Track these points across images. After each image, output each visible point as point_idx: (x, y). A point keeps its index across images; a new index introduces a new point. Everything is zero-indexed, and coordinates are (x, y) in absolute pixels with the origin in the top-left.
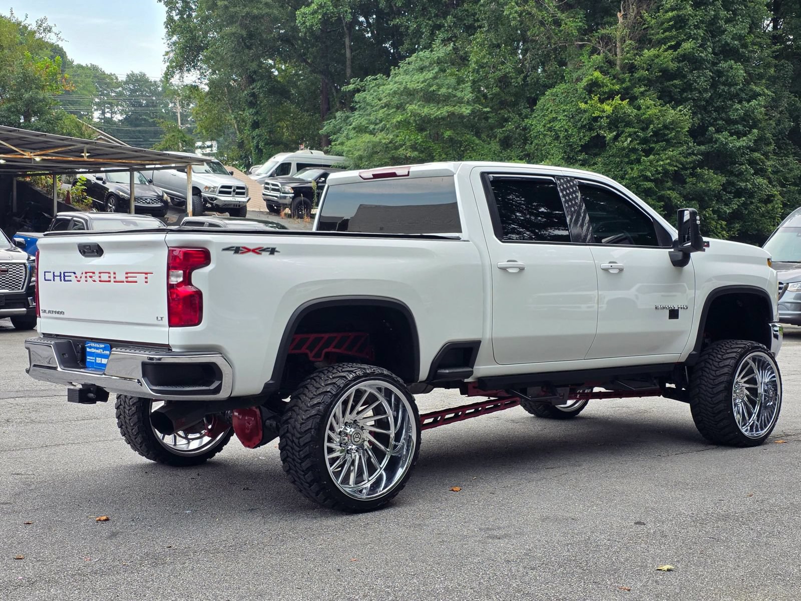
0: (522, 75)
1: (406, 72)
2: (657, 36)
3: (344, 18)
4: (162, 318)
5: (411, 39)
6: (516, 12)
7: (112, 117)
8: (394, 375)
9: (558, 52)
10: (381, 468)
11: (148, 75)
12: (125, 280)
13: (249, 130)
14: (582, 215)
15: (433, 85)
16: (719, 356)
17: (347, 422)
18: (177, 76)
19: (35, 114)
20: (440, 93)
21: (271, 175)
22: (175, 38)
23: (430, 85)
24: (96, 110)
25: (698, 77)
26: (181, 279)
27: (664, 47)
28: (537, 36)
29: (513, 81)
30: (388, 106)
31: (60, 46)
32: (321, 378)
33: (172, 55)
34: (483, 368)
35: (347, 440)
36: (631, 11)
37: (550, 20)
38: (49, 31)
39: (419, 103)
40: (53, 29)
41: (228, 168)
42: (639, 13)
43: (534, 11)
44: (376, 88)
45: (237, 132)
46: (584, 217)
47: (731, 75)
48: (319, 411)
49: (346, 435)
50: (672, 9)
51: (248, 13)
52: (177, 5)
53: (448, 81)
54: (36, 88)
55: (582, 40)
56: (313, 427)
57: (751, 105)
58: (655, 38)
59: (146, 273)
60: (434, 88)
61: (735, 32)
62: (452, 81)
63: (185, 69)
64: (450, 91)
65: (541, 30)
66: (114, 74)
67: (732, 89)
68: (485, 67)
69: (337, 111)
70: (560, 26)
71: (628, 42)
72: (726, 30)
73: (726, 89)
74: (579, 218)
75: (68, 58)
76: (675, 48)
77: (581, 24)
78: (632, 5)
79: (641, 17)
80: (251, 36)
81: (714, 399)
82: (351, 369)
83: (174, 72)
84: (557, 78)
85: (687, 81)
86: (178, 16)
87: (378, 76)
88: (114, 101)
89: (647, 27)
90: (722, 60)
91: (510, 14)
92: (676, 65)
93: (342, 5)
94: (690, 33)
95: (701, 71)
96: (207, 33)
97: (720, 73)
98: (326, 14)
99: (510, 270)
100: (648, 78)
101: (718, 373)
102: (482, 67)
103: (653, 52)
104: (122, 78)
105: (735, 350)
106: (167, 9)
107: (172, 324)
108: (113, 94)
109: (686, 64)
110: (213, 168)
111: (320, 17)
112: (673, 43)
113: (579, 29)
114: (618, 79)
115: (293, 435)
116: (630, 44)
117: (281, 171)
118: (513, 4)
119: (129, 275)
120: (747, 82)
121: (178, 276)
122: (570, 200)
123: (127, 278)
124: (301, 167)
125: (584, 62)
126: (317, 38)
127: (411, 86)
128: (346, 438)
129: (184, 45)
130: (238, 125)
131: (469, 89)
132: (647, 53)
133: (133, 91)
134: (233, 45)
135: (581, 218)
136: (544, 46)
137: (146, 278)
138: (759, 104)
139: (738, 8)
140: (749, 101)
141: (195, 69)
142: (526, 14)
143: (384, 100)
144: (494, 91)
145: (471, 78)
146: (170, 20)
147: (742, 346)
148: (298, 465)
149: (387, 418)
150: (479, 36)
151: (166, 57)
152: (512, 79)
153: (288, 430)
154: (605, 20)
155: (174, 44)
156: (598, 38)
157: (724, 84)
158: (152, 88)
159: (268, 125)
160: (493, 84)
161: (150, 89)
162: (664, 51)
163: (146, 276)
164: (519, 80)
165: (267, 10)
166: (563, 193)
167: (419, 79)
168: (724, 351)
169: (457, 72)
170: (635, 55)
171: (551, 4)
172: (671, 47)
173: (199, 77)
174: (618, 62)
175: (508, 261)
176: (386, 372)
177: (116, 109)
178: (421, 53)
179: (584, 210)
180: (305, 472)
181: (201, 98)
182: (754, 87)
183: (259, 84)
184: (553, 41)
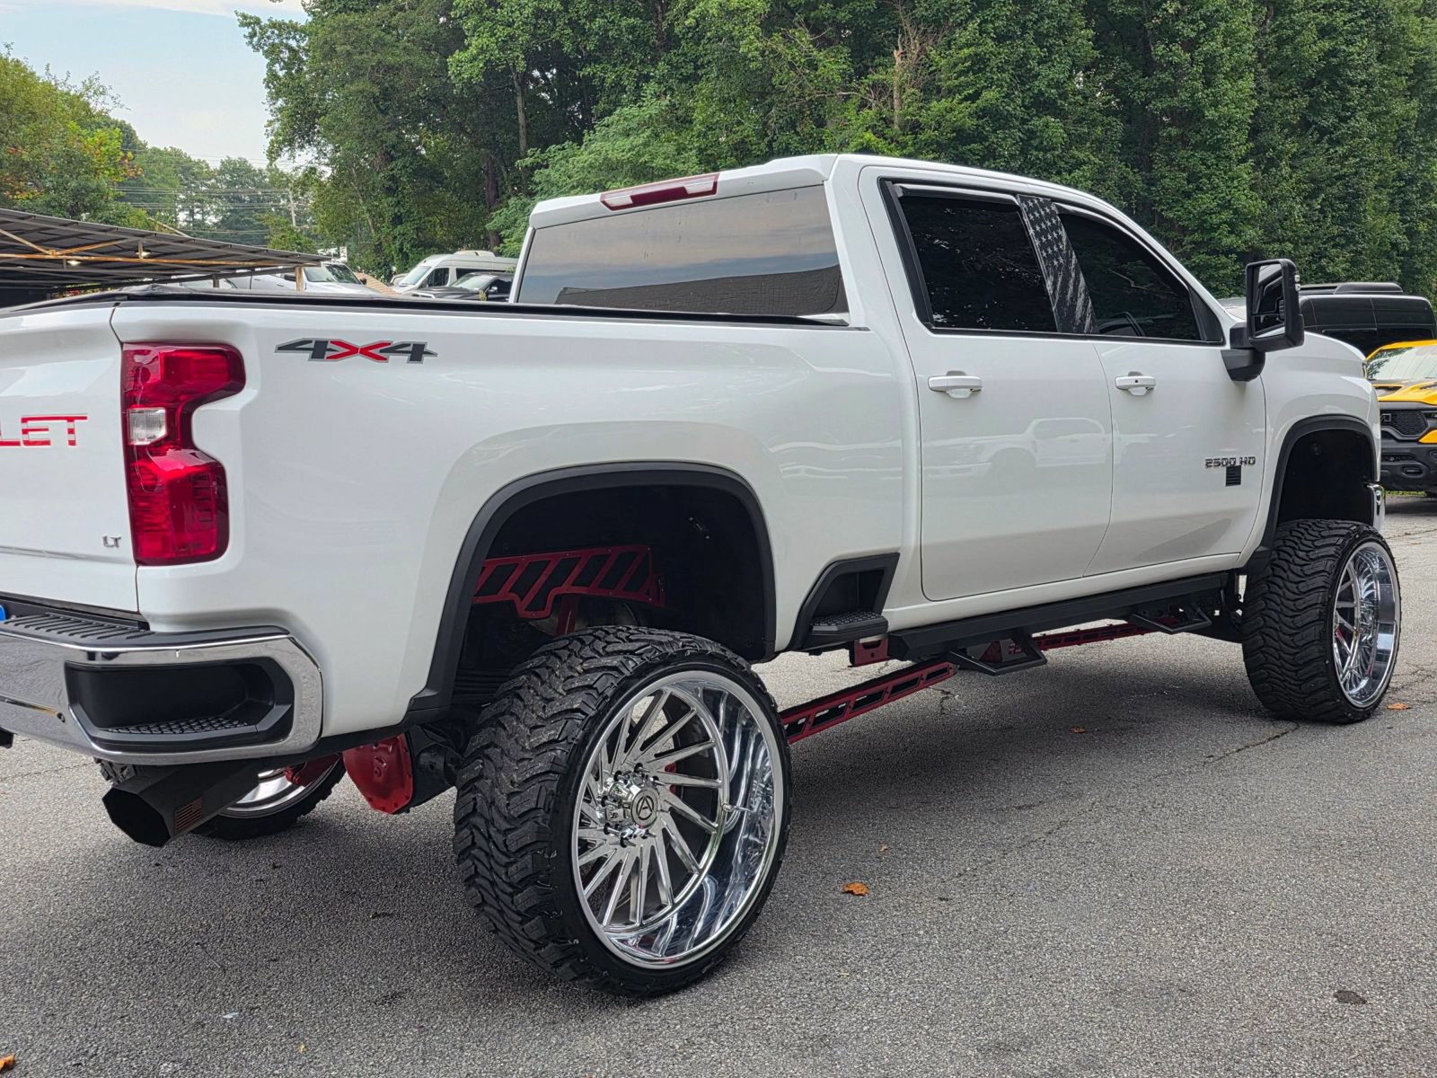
0: (767, 139)
1: (605, 138)
2: (949, 83)
3: (514, 66)
4: (116, 540)
5: (608, 96)
6: (757, 49)
7: (204, 220)
8: (729, 654)
9: (813, 106)
10: (701, 872)
11: (250, 162)
12: (21, 438)
13: (388, 228)
14: (1073, 275)
15: (643, 155)
16: (1301, 554)
17: (619, 772)
18: (285, 155)
19: (86, 209)
20: (654, 165)
21: (421, 287)
22: (280, 102)
23: (639, 155)
24: (182, 210)
25: (1004, 139)
26: (161, 433)
27: (958, 97)
28: (786, 84)
29: (754, 147)
30: (582, 186)
31: (127, 123)
32: (553, 671)
33: (277, 125)
34: (901, 611)
35: (621, 817)
36: (913, 48)
37: (803, 60)
38: (103, 93)
39: (625, 180)
40: (109, 91)
41: (360, 276)
42: (923, 50)
43: (781, 48)
44: (563, 162)
45: (373, 230)
46: (1077, 280)
47: (1047, 136)
48: (554, 762)
49: (619, 802)
50: (968, 45)
51: (379, 62)
52: (281, 55)
53: (665, 148)
54: (86, 173)
55: (846, 89)
56: (541, 805)
57: (1074, 177)
58: (944, 85)
59: (70, 419)
60: (646, 158)
61: (1051, 77)
62: (670, 148)
63: (297, 145)
64: (668, 162)
65: (791, 75)
66: (204, 161)
67: (1049, 155)
68: (715, 130)
69: (509, 198)
70: (816, 69)
71: (910, 91)
72: (1039, 75)
73: (1040, 155)
74: (1068, 281)
75: (139, 138)
76: (973, 97)
77: (845, 66)
78: (914, 39)
79: (927, 56)
80: (386, 94)
81: (1297, 637)
82: (631, 646)
83: (281, 149)
84: (813, 143)
85: (989, 145)
86: (284, 71)
87: (566, 144)
88: (206, 198)
89: (935, 70)
90: (1034, 115)
91: (749, 51)
92: (975, 122)
93: (510, 49)
94: (993, 78)
95: (1007, 131)
96: (324, 93)
97: (1031, 134)
98: (489, 61)
99: (953, 394)
100: (937, 141)
101: (1303, 587)
102: (711, 129)
103: (945, 103)
104: (215, 165)
105: (1332, 541)
106: (267, 61)
107: (144, 556)
108: (204, 188)
109: (987, 121)
110: (337, 276)
111: (481, 65)
112: (971, 92)
113: (843, 74)
114: (897, 142)
115: (490, 822)
116: (913, 93)
117: (435, 281)
118: (752, 37)
119: (31, 424)
120: (1067, 147)
121: (151, 424)
122: (1050, 244)
123: (25, 432)
124: (462, 273)
125: (850, 120)
126: (478, 97)
127: (613, 156)
128: (620, 811)
129: (294, 111)
130: (373, 222)
131: (695, 160)
132: (937, 106)
133: (231, 184)
134: (361, 107)
135: (1071, 281)
136: (795, 98)
137: (71, 431)
138: (1083, 176)
139: (1054, 43)
140: (1070, 172)
141: (310, 145)
142: (770, 53)
143: (576, 177)
144: (728, 163)
145: (696, 145)
146: (272, 77)
147: (1344, 532)
148: (507, 899)
149: (711, 750)
150: (704, 88)
151: (269, 128)
152: (752, 145)
153: (475, 809)
154: (877, 61)
155: (280, 110)
156: (869, 86)
157: (1036, 149)
158: (256, 179)
159: (414, 220)
160: (727, 153)
161: (253, 180)
162: (959, 104)
163: (71, 425)
164: (763, 145)
165: (407, 58)
166: (1034, 229)
167: (623, 145)
168: (1309, 543)
169: (676, 137)
170: (920, 108)
171: (804, 39)
172: (966, 99)
173: (317, 156)
174: (896, 120)
175: (950, 373)
176: (711, 648)
177: (209, 209)
178: (626, 109)
179: (1076, 265)
180: (525, 917)
181: (320, 185)
182: (1076, 152)
183: (400, 163)
184: (807, 91)
